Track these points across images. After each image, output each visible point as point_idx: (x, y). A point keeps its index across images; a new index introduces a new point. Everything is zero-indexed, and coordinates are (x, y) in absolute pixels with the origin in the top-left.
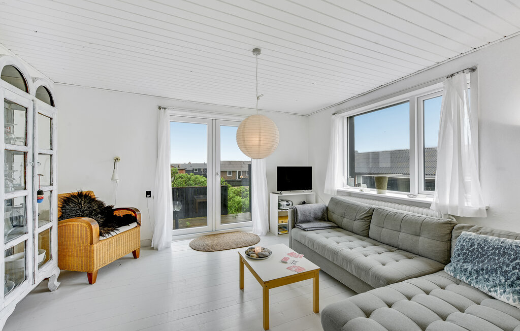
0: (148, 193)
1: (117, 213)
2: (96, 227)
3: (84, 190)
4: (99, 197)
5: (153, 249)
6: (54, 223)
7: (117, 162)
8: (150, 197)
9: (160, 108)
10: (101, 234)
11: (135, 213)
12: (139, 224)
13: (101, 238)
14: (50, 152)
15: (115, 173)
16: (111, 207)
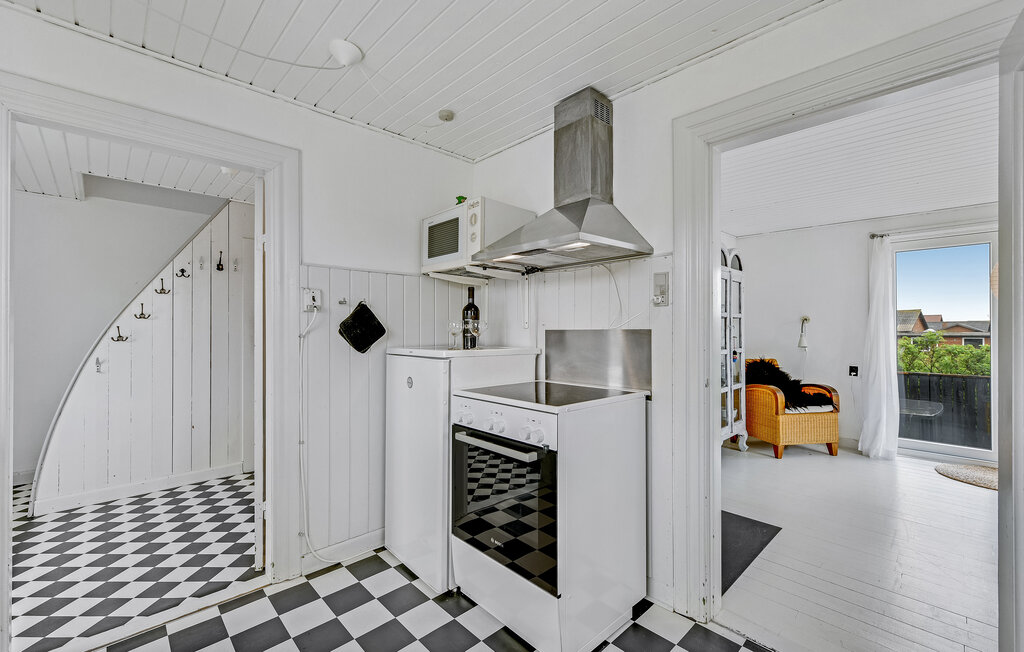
0: (854, 370)
1: (807, 390)
2: (781, 397)
3: (767, 358)
4: (783, 367)
5: (861, 453)
6: (742, 385)
7: (806, 324)
8: (856, 375)
9: (873, 236)
10: (787, 407)
11: (830, 392)
12: (836, 410)
13: (787, 411)
14: (739, 316)
15: (803, 338)
16: (799, 382)
